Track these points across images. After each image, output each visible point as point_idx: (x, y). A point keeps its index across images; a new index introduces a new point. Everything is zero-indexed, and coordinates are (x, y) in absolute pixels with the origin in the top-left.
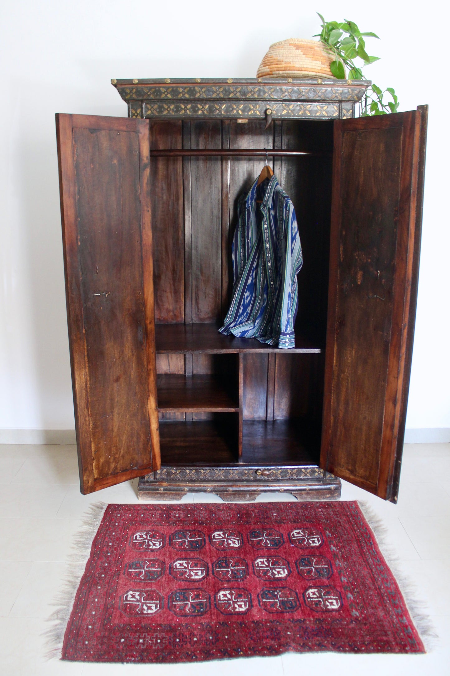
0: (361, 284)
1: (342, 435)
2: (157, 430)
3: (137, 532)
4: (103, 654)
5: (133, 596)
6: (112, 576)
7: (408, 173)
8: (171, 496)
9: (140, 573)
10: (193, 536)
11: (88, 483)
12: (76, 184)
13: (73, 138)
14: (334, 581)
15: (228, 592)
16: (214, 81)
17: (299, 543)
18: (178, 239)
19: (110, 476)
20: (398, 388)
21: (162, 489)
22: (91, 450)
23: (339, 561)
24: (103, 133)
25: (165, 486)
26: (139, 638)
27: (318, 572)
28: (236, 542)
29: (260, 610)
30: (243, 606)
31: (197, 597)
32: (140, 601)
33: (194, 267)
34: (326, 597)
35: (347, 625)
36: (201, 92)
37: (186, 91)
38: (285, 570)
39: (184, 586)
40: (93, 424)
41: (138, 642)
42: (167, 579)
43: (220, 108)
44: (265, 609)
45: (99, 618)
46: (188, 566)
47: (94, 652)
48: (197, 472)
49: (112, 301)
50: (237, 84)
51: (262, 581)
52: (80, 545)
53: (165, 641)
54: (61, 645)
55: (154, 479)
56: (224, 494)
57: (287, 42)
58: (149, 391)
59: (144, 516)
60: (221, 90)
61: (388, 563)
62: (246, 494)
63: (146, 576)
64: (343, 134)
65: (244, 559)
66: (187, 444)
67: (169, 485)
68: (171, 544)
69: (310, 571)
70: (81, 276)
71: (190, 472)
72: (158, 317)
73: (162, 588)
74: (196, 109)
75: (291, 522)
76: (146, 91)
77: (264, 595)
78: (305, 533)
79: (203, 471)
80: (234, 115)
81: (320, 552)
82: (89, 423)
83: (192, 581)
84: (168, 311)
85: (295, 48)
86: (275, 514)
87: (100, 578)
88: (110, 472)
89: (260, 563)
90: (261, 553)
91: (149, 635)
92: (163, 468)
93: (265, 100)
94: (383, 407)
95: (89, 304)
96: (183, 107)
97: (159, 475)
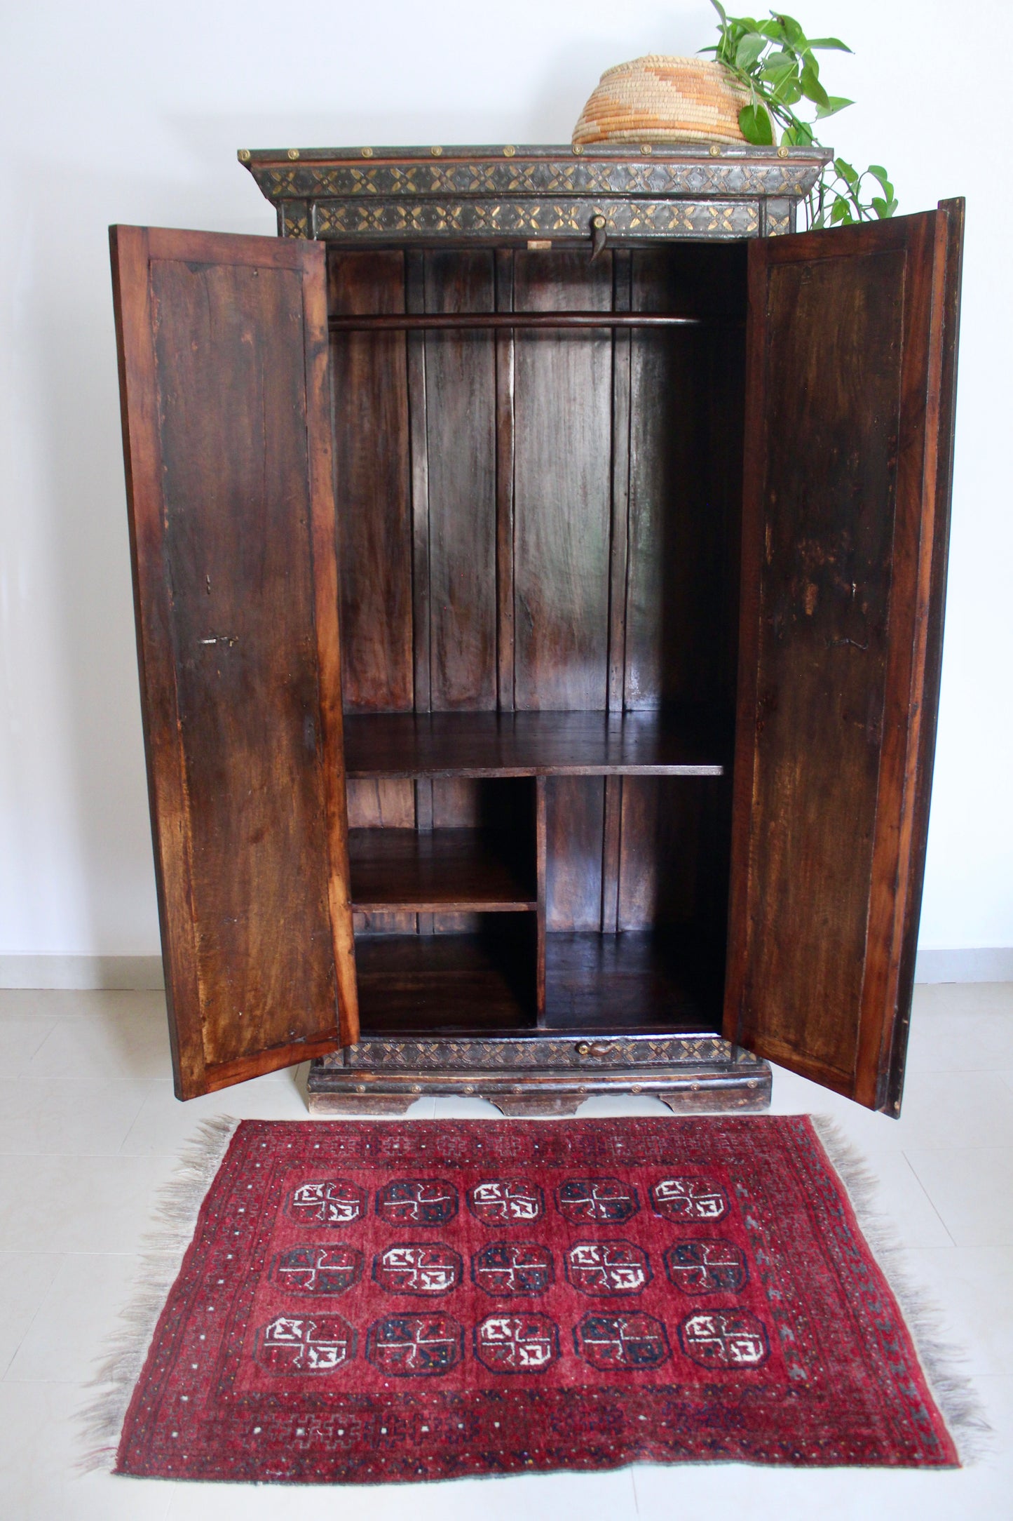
0: (813, 613)
1: (774, 962)
2: (349, 952)
3: (303, 1184)
4: (210, 1463)
5: (287, 1330)
6: (241, 1283)
7: (920, 355)
8: (382, 1104)
9: (307, 1276)
10: (432, 1192)
11: (192, 1073)
12: (159, 387)
13: (149, 281)
14: (750, 1297)
15: (504, 1322)
16: (474, 153)
17: (674, 1210)
18: (397, 521)
19: (242, 1058)
20: (901, 852)
21: (363, 1088)
22: (198, 998)
23: (764, 1252)
24: (220, 271)
25: (370, 1082)
26: (296, 1425)
27: (714, 1277)
28: (529, 1208)
29: (576, 1364)
30: (539, 1354)
31: (433, 1331)
32: (302, 1340)
33: (435, 584)
34: (732, 1335)
35: (779, 1399)
36: (444, 179)
37: (409, 176)
38: (640, 1272)
39: (406, 1307)
40: (202, 939)
41: (293, 1436)
42: (366, 1292)
43: (488, 213)
44: (588, 1362)
45: (206, 1379)
46: (416, 1261)
47: (190, 1456)
48: (443, 1049)
49: (244, 656)
50: (526, 159)
51: (585, 1297)
52: (172, 1213)
53: (355, 1431)
54: (115, 1440)
55: (345, 1065)
56: (504, 1098)
57: (640, 65)
58: (330, 864)
59: (320, 1148)
60: (490, 172)
61: (876, 1257)
62: (554, 1100)
63: (318, 1283)
64: (770, 271)
65: (545, 1247)
66: (422, 985)
67: (379, 1079)
68: (380, 1209)
69: (696, 1275)
70: (172, 600)
71: (426, 1048)
72: (354, 699)
73: (353, 1311)
74: (434, 217)
75: (656, 1162)
76: (317, 176)
77: (589, 1330)
78: (687, 1188)
79: (455, 1048)
80: (520, 231)
81: (721, 1233)
82: (193, 938)
83: (424, 1296)
84: (376, 684)
85: (658, 77)
86: (620, 1145)
87: (214, 1287)
88: (242, 1050)
89: (581, 1256)
90: (585, 1233)
91: (318, 1417)
92: (364, 1039)
93: (589, 196)
94: (867, 897)
95: (190, 664)
96: (403, 213)
97: (356, 1056)
